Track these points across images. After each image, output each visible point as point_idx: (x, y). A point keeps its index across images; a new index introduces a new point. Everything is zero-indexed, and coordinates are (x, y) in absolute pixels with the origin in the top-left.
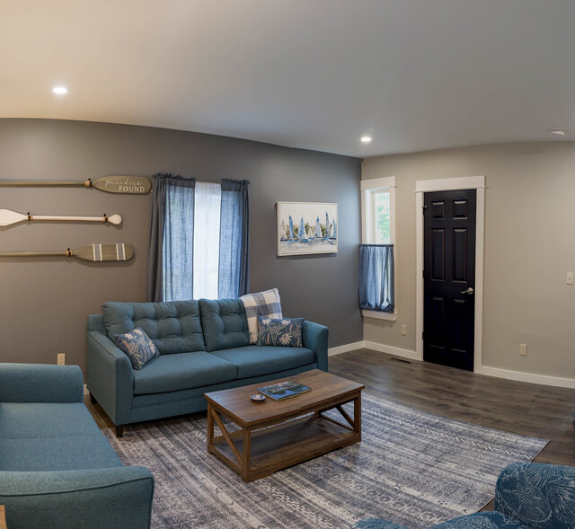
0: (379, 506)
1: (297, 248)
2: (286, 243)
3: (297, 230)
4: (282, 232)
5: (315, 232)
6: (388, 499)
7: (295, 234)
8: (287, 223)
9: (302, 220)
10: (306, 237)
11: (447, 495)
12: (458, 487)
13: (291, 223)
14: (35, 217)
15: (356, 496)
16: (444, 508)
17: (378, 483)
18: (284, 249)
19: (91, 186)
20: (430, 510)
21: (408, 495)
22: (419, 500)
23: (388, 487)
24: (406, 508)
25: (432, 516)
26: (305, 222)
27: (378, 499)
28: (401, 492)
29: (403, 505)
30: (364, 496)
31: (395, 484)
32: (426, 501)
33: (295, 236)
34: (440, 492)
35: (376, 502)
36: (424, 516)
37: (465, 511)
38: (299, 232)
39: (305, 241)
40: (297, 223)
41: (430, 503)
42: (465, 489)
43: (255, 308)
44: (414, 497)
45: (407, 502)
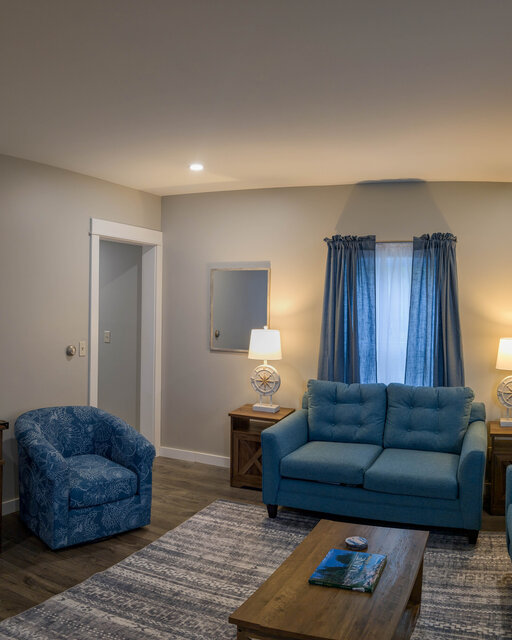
0: (161, 604)
6: (151, 611)
11: (78, 618)
12: (59, 630)
15: (191, 612)
16: (86, 604)
17: (170, 631)
20: (103, 602)
21: (127, 618)
22: (114, 613)
23: (155, 627)
24: (129, 603)
25: (101, 596)
27: (163, 611)
28: (137, 621)
29: (134, 606)
30: (182, 613)
31: (146, 630)
32: (106, 611)
34: (87, 622)
35: (164, 608)
36: (110, 595)
37: (64, 599)
41: (102, 609)
42: (51, 627)
44: (120, 615)
45: (129, 610)
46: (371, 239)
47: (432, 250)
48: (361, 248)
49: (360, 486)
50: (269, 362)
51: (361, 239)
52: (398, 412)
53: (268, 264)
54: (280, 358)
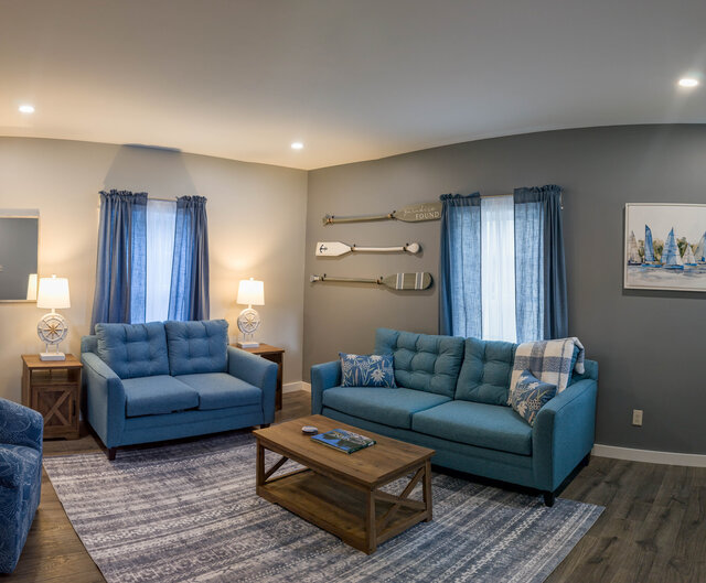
1: (659, 278)
2: (637, 269)
3: (660, 250)
4: (631, 251)
5: (700, 254)
7: (655, 255)
8: (641, 236)
9: (672, 234)
10: (679, 261)
13: (649, 237)
14: (356, 249)
18: (634, 278)
19: (393, 218)
26: (678, 236)
33: (655, 259)
38: (665, 252)
39: (677, 269)
40: (660, 237)
43: (525, 359)
46: (144, 196)
47: (192, 209)
48: (135, 203)
49: (196, 409)
50: (57, 311)
51: (136, 195)
52: (182, 344)
53: (37, 212)
54: (69, 306)
